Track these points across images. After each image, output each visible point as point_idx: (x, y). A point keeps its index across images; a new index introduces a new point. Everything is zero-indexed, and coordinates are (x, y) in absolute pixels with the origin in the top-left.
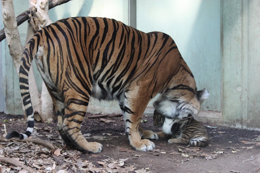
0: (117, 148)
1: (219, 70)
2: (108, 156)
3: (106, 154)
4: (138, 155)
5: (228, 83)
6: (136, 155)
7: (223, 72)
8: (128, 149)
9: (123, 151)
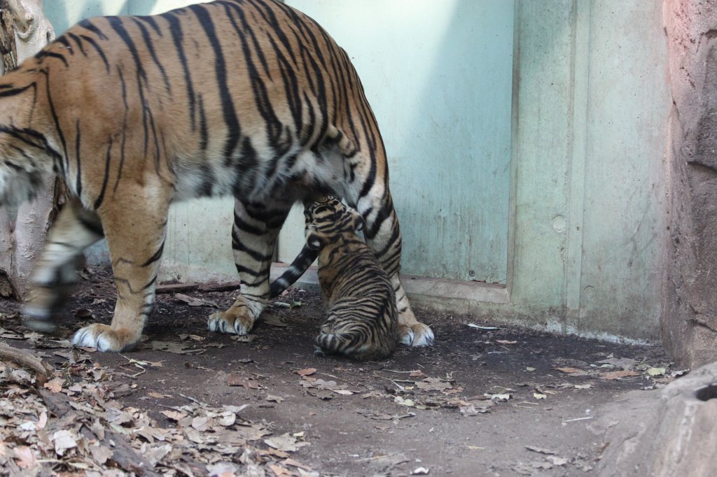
0: (219, 375)
1: (505, 169)
2: (194, 397)
3: (186, 392)
4: (275, 398)
5: (529, 207)
6: (270, 397)
7: (516, 177)
8: (247, 379)
9: (234, 383)
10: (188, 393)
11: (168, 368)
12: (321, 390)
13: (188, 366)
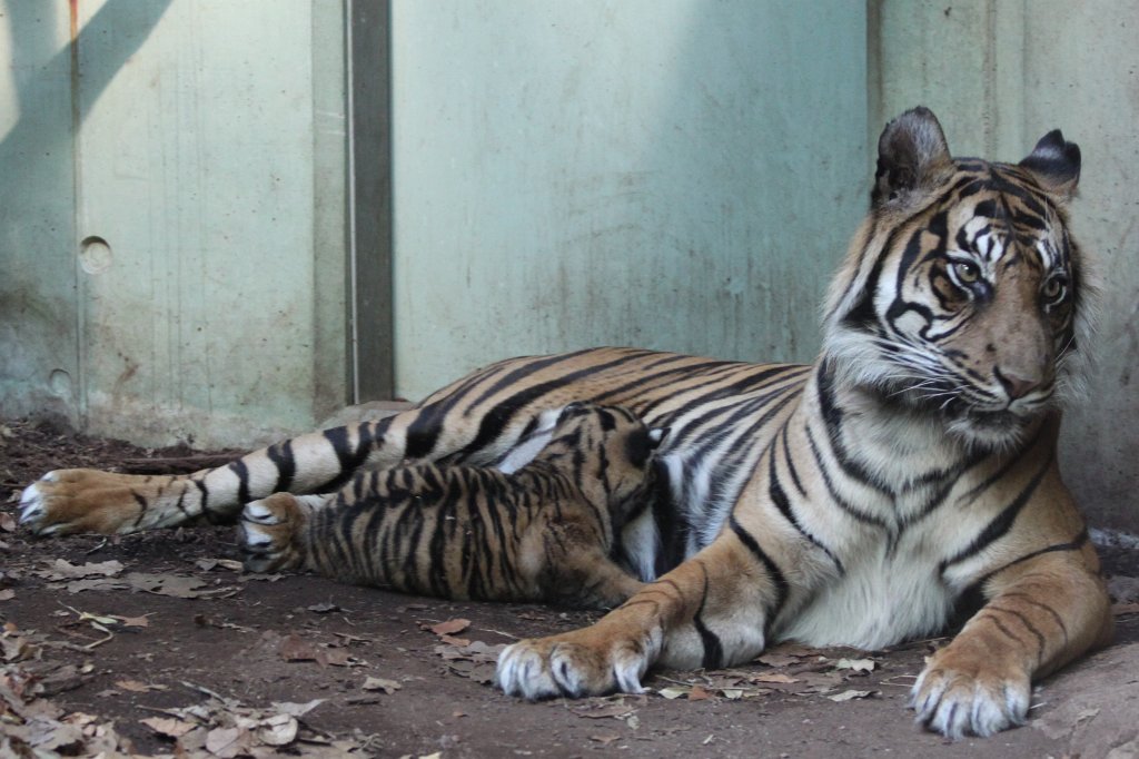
0: (265, 640)
2: (211, 688)
3: (195, 677)
4: (380, 683)
6: (371, 682)
8: (324, 645)
9: (296, 657)
10: (200, 679)
11: (161, 630)
12: (479, 664)
13: (201, 622)
